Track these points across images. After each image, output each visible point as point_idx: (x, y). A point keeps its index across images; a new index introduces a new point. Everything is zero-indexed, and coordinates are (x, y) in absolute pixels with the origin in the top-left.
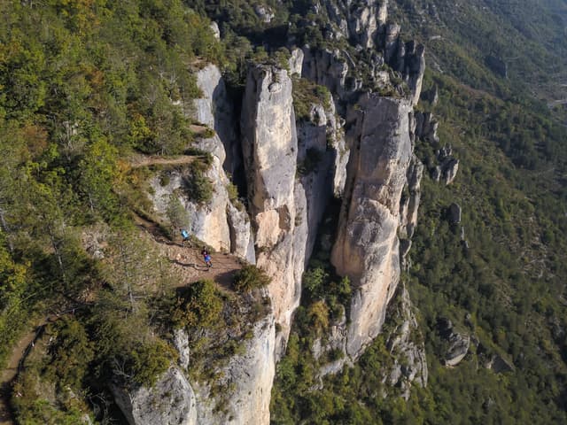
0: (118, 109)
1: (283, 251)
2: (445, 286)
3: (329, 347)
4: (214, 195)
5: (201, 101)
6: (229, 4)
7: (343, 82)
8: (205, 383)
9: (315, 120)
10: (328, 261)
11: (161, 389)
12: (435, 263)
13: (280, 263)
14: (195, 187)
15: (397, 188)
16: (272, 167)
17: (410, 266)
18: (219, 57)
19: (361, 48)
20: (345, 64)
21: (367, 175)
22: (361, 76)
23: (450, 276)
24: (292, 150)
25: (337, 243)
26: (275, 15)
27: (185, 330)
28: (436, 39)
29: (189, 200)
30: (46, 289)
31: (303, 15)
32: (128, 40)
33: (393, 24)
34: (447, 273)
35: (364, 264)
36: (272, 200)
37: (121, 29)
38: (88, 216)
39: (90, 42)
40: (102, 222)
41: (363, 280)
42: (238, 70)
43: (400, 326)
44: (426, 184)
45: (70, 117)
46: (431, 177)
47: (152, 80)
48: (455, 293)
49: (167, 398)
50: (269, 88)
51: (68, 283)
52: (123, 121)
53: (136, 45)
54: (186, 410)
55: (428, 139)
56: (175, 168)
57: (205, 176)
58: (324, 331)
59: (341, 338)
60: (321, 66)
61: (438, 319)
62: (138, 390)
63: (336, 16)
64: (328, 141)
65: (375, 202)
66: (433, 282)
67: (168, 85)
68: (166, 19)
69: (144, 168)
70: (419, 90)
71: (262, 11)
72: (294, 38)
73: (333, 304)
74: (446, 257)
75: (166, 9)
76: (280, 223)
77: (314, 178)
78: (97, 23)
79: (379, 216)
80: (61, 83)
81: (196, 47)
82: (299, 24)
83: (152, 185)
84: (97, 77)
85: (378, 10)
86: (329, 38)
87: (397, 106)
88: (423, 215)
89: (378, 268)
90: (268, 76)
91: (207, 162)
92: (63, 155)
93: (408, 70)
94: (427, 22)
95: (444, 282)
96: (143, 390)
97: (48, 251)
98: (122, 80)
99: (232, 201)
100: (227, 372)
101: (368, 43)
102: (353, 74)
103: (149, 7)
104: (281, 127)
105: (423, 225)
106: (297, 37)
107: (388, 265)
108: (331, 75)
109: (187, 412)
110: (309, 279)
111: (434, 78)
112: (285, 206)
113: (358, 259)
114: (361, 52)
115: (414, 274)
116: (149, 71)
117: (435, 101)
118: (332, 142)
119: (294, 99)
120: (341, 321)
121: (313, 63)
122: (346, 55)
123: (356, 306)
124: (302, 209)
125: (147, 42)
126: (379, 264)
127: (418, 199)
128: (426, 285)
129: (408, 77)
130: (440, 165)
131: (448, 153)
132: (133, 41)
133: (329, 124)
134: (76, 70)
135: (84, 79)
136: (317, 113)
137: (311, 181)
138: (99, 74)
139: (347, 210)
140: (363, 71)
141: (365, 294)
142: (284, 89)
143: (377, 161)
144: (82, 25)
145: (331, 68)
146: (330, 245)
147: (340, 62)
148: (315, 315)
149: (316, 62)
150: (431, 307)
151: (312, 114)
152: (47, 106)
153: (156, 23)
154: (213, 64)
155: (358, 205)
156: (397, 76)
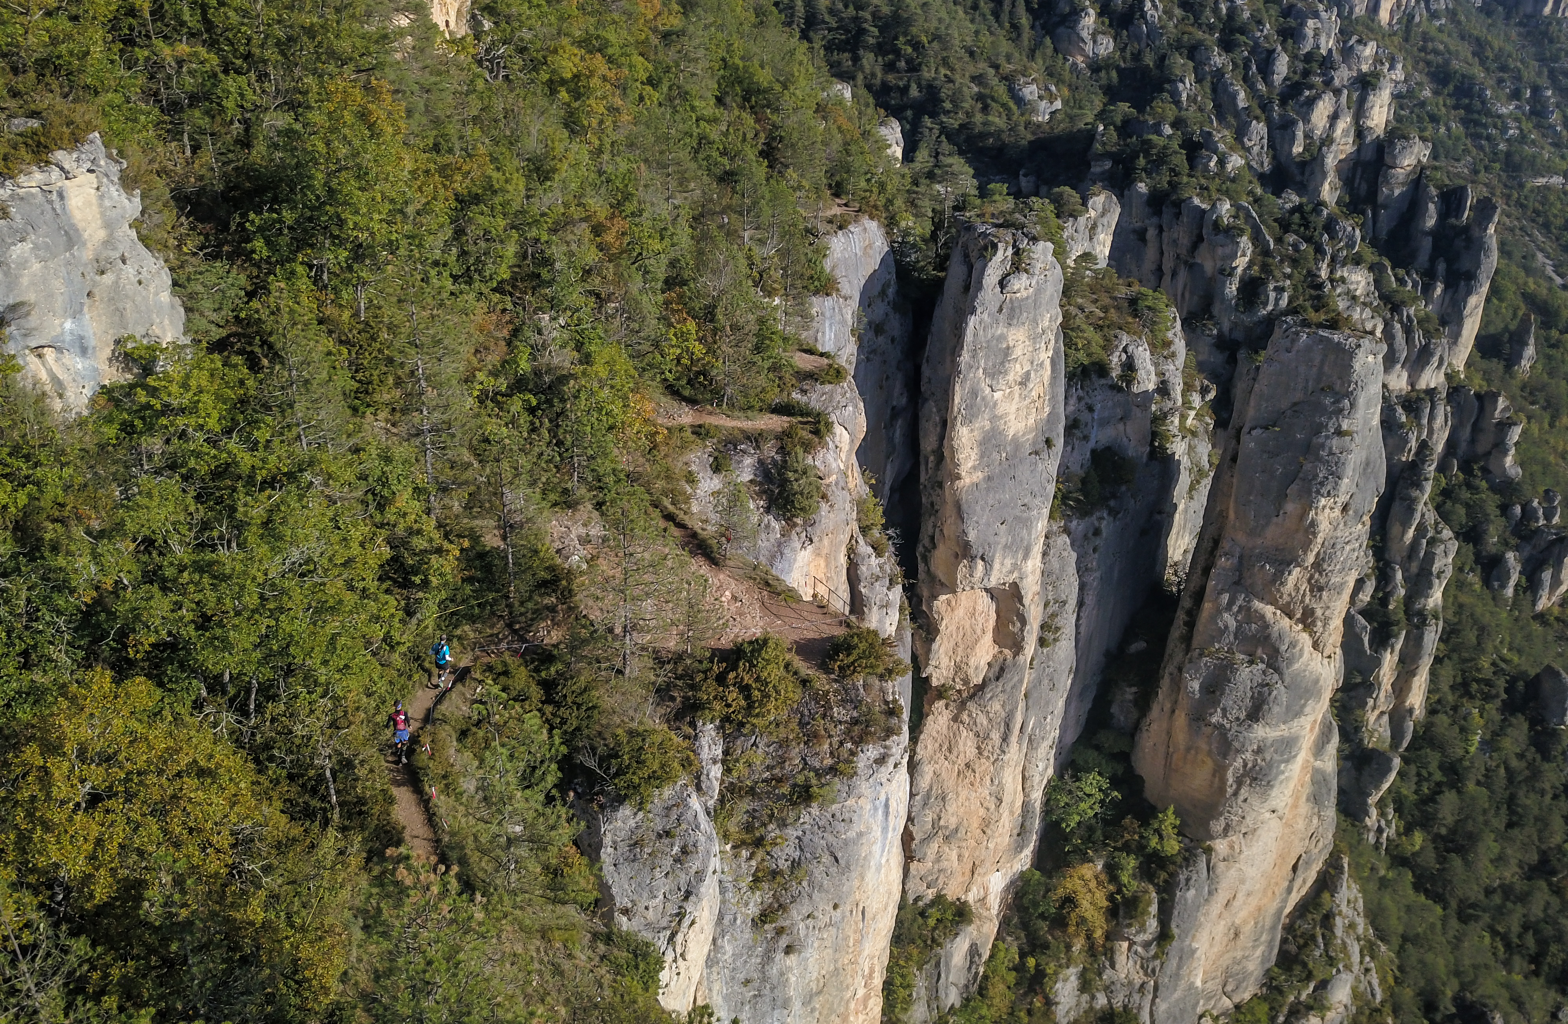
0: (645, 298)
1: (996, 706)
2: (1500, 912)
3: (1101, 1001)
4: (824, 506)
5: (829, 302)
6: (943, 71)
7: (1232, 288)
8: (745, 853)
9: (1121, 377)
10: (1124, 757)
11: (658, 819)
12: (1473, 838)
13: (987, 737)
14: (784, 482)
15: (1335, 580)
16: (989, 478)
17: (1390, 832)
18: (890, 202)
19: (1295, 199)
20: (1245, 242)
21: (1253, 533)
22: (1289, 277)
23: (1520, 886)
24: (1048, 442)
25: (1155, 712)
26: (1065, 103)
27: (718, 728)
28: (1547, 187)
29: (768, 510)
30: (479, 605)
31: (1140, 105)
32: (684, 155)
33: (1406, 138)
34: (1510, 874)
35: (1223, 781)
36: (980, 564)
37: (673, 131)
38: (565, 491)
39: (606, 157)
40: (590, 507)
41: (1217, 826)
42: (934, 236)
43: (1323, 985)
44: (1464, 599)
45: (554, 304)
46: (1486, 582)
47: (723, 246)
48: (1530, 941)
49: (666, 841)
50: (1002, 284)
51: (517, 604)
52: (652, 326)
53: (700, 167)
54: (700, 875)
55: (1485, 471)
56: (748, 438)
57: (809, 461)
58: (1091, 950)
59: (1138, 982)
60: (1175, 242)
61: (1458, 1000)
62: (615, 809)
63: (1237, 114)
64: (1154, 435)
65: (1268, 610)
66: (1460, 893)
67: (757, 260)
68: (776, 110)
69: (681, 429)
70: (1471, 328)
71: (1030, 92)
72: (1108, 165)
73: (1125, 879)
74: (1510, 825)
75: (778, 87)
76: (997, 629)
77: (1107, 526)
78: (625, 118)
79: (1277, 651)
80: (544, 237)
81: (837, 178)
82: (1126, 128)
83: (694, 468)
84: (614, 230)
85: (1362, 100)
86: (1206, 168)
87: (1350, 354)
88: (1445, 687)
89: (1264, 796)
90: (1003, 255)
91: (816, 432)
92: (537, 373)
93: (1441, 267)
94: (1523, 138)
95: (1497, 899)
96: (626, 811)
97: (492, 540)
98: (662, 239)
99: (864, 530)
100: (793, 842)
101: (1326, 186)
102: (1266, 268)
103: (740, 83)
104: (1024, 382)
105: (1443, 720)
106: (1116, 162)
107: (1296, 797)
108: (1201, 266)
109: (702, 880)
110: (1064, 799)
111: (1529, 298)
112: (1015, 586)
113: (1210, 764)
114: (1293, 211)
115: (1399, 860)
116: (721, 227)
117: (1526, 363)
118: (1166, 437)
119: (1066, 316)
120: (1142, 929)
121: (1151, 233)
122: (1248, 215)
123: (1192, 893)
124: (1064, 603)
125: (725, 161)
126: (1269, 785)
127: (1431, 638)
128: (1438, 898)
129: (1439, 290)
130: (1517, 548)
131: (1548, 517)
132: (695, 159)
133: (1163, 389)
134: (576, 212)
135: (588, 231)
136: (1130, 358)
137: (1097, 532)
138: (619, 224)
139: (1191, 625)
140: (1295, 262)
141: (1221, 866)
142: (1039, 291)
143: (1282, 497)
144: (594, 123)
145: (1203, 247)
146: (1135, 715)
147: (1230, 233)
148: (1069, 901)
149: (1161, 230)
150: (1441, 961)
151: (1116, 360)
152: (514, 278)
153: (749, 120)
154: (872, 218)
155: (1218, 612)
156: (1401, 282)
